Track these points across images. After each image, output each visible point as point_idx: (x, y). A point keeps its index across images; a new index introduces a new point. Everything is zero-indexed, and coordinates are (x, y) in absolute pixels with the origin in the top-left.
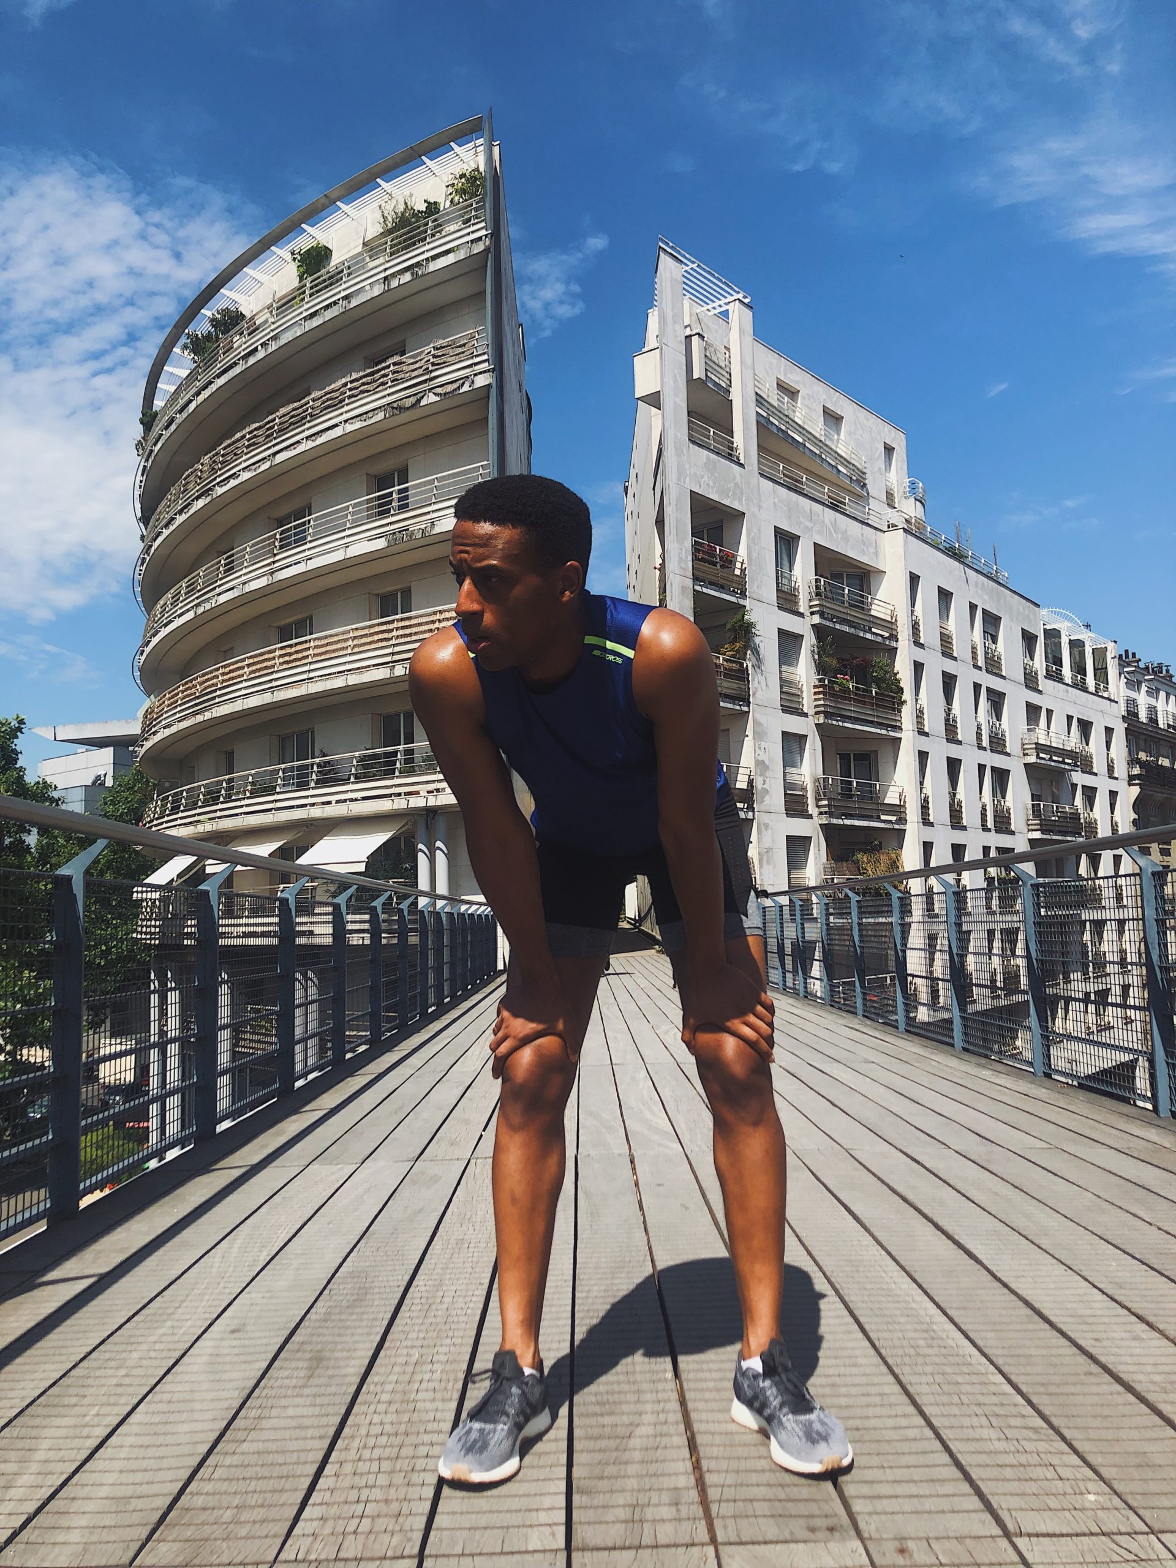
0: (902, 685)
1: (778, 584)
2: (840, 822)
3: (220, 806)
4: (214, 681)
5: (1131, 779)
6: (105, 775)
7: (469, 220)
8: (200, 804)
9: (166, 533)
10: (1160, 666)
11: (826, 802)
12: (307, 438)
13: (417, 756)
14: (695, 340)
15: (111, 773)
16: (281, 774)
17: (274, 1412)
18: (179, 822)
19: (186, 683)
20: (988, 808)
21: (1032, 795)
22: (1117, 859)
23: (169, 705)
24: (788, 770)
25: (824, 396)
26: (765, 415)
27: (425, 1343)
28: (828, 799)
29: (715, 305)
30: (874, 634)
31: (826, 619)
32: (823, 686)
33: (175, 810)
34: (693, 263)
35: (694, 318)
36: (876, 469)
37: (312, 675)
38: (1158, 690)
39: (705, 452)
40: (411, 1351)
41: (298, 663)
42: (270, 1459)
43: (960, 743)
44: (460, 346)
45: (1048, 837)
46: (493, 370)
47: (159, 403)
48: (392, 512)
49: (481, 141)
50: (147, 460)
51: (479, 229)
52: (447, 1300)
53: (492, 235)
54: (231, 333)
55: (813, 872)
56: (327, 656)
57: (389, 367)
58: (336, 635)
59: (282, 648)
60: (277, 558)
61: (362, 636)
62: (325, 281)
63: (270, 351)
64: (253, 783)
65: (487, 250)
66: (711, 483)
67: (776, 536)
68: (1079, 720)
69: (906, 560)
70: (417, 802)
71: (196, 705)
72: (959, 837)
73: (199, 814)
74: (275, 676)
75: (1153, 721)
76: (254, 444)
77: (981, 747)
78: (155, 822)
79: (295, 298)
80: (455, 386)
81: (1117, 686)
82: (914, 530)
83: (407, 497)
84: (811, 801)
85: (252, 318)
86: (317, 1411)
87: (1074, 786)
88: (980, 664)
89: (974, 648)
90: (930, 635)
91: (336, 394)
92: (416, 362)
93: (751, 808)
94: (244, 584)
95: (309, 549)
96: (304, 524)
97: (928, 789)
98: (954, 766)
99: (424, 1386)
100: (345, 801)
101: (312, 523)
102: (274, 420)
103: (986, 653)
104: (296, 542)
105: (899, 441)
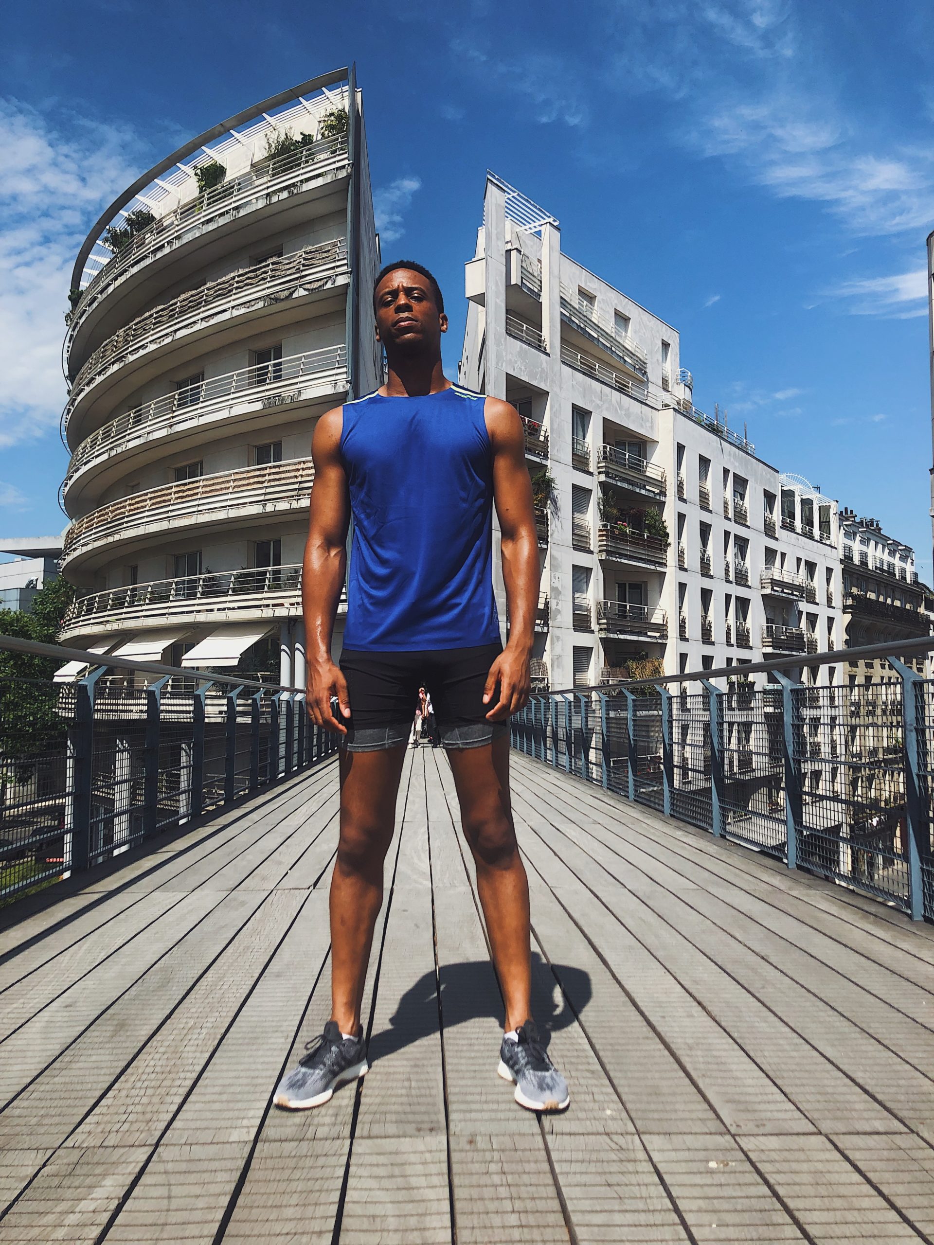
0: (668, 531)
1: (573, 449)
2: (616, 636)
3: (125, 610)
4: (123, 510)
5: (845, 608)
6: (37, 580)
7: (335, 151)
8: (109, 607)
9: (87, 389)
10: (872, 521)
11: (605, 621)
12: (202, 319)
13: (283, 576)
14: (514, 253)
15: (41, 579)
16: (174, 586)
17: (82, 1058)
18: (92, 621)
19: (101, 511)
20: (732, 628)
21: (767, 619)
22: (832, 671)
23: (86, 528)
24: (576, 595)
25: (616, 301)
26: (568, 315)
27: (201, 1015)
28: (607, 619)
29: (531, 226)
30: (648, 490)
31: (610, 478)
32: (606, 530)
33: (89, 611)
34: (514, 192)
35: (514, 235)
36: (655, 360)
37: (200, 508)
38: (869, 540)
39: (519, 343)
40: (189, 1020)
41: (190, 498)
42: (70, 1087)
43: (712, 577)
44: (325, 252)
45: (778, 652)
46: (351, 272)
47: (84, 285)
48: (268, 381)
49: (346, 88)
50: (74, 330)
51: (344, 160)
52: (225, 987)
53: (353, 164)
54: (143, 231)
55: (593, 675)
56: (212, 493)
57: (268, 265)
58: (221, 477)
59: (177, 486)
60: (175, 414)
61: (241, 479)
62: (220, 193)
63: (174, 247)
64: (152, 593)
65: (348, 176)
66: (523, 368)
67: (573, 411)
68: (806, 561)
69: (675, 434)
70: (281, 612)
71: (108, 529)
72: (708, 650)
73: (108, 616)
74: (171, 508)
75: (864, 563)
76: (159, 322)
77: (728, 581)
78: (73, 621)
79: (195, 206)
80: (320, 283)
81: (837, 536)
82: (683, 410)
83: (280, 370)
84: (593, 620)
85: (160, 220)
86: (112, 1058)
87: (801, 613)
88: (730, 516)
89: (726, 503)
90: (691, 492)
91: (227, 285)
92: (290, 263)
93: (546, 624)
94: (149, 433)
95: (201, 408)
96: (198, 387)
97: (685, 613)
98: (706, 595)
99: (191, 1042)
100: (224, 609)
101: (204, 387)
102: (176, 303)
103: (735, 508)
104: (191, 401)
105: (674, 339)
